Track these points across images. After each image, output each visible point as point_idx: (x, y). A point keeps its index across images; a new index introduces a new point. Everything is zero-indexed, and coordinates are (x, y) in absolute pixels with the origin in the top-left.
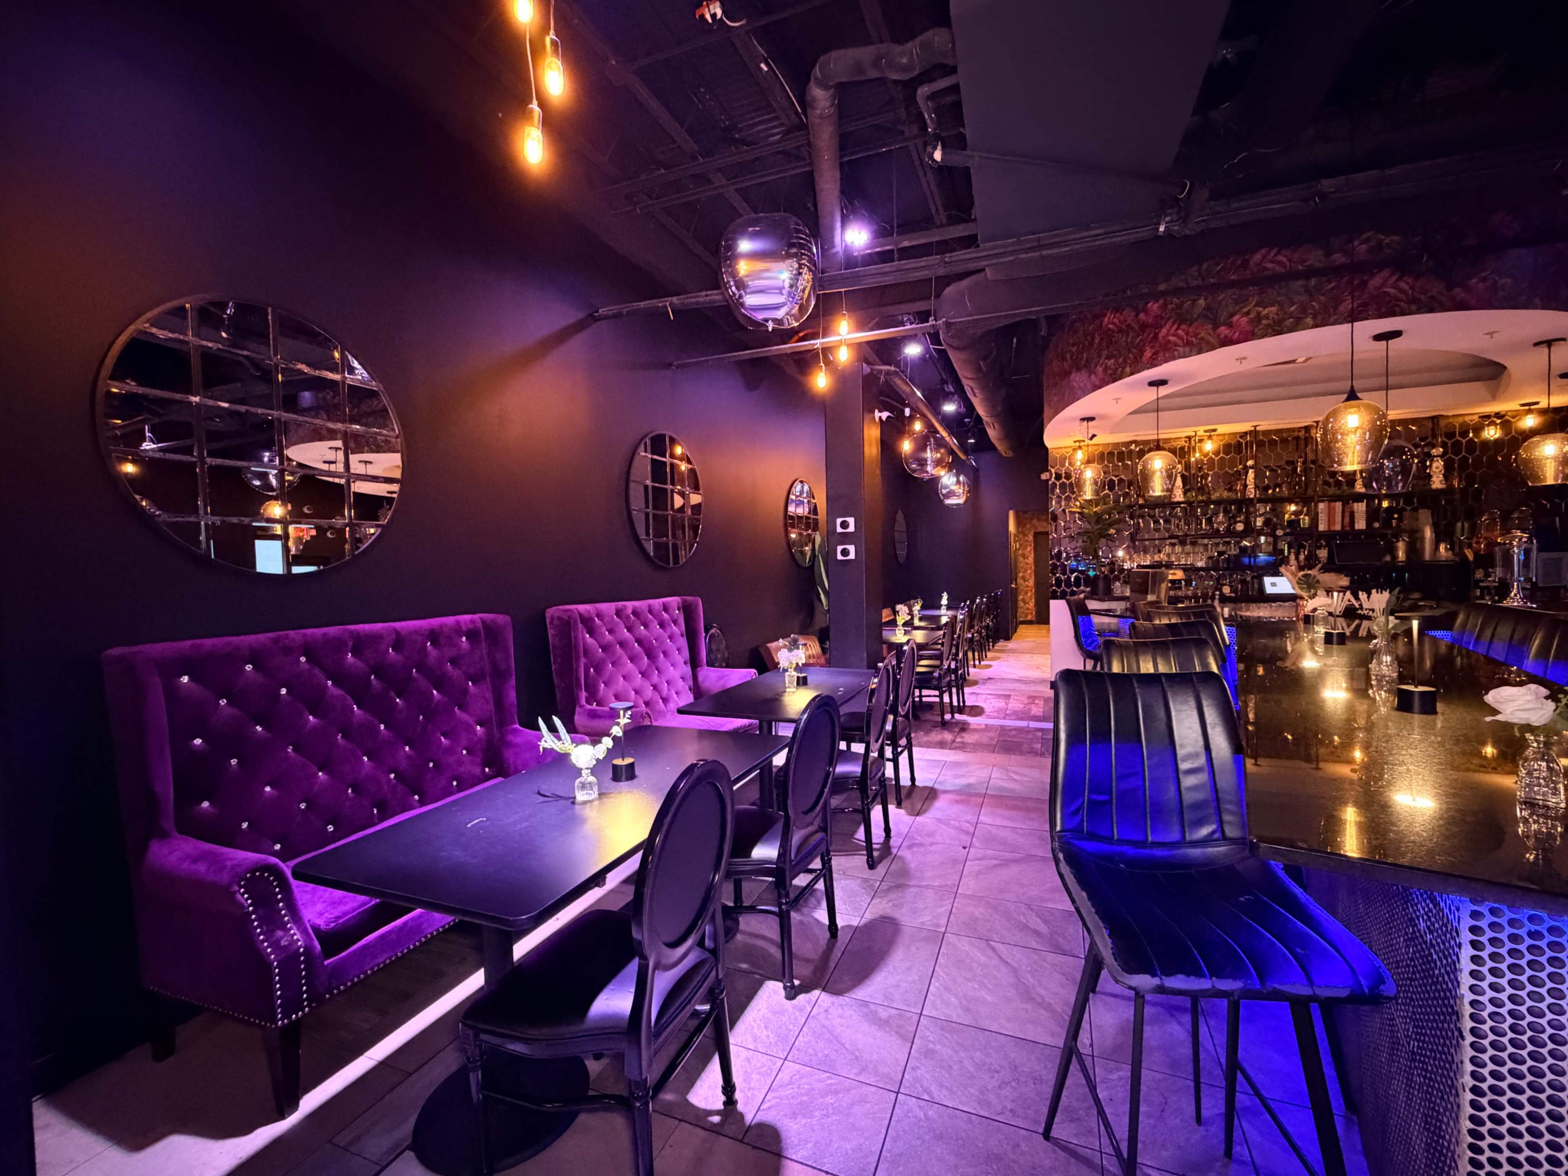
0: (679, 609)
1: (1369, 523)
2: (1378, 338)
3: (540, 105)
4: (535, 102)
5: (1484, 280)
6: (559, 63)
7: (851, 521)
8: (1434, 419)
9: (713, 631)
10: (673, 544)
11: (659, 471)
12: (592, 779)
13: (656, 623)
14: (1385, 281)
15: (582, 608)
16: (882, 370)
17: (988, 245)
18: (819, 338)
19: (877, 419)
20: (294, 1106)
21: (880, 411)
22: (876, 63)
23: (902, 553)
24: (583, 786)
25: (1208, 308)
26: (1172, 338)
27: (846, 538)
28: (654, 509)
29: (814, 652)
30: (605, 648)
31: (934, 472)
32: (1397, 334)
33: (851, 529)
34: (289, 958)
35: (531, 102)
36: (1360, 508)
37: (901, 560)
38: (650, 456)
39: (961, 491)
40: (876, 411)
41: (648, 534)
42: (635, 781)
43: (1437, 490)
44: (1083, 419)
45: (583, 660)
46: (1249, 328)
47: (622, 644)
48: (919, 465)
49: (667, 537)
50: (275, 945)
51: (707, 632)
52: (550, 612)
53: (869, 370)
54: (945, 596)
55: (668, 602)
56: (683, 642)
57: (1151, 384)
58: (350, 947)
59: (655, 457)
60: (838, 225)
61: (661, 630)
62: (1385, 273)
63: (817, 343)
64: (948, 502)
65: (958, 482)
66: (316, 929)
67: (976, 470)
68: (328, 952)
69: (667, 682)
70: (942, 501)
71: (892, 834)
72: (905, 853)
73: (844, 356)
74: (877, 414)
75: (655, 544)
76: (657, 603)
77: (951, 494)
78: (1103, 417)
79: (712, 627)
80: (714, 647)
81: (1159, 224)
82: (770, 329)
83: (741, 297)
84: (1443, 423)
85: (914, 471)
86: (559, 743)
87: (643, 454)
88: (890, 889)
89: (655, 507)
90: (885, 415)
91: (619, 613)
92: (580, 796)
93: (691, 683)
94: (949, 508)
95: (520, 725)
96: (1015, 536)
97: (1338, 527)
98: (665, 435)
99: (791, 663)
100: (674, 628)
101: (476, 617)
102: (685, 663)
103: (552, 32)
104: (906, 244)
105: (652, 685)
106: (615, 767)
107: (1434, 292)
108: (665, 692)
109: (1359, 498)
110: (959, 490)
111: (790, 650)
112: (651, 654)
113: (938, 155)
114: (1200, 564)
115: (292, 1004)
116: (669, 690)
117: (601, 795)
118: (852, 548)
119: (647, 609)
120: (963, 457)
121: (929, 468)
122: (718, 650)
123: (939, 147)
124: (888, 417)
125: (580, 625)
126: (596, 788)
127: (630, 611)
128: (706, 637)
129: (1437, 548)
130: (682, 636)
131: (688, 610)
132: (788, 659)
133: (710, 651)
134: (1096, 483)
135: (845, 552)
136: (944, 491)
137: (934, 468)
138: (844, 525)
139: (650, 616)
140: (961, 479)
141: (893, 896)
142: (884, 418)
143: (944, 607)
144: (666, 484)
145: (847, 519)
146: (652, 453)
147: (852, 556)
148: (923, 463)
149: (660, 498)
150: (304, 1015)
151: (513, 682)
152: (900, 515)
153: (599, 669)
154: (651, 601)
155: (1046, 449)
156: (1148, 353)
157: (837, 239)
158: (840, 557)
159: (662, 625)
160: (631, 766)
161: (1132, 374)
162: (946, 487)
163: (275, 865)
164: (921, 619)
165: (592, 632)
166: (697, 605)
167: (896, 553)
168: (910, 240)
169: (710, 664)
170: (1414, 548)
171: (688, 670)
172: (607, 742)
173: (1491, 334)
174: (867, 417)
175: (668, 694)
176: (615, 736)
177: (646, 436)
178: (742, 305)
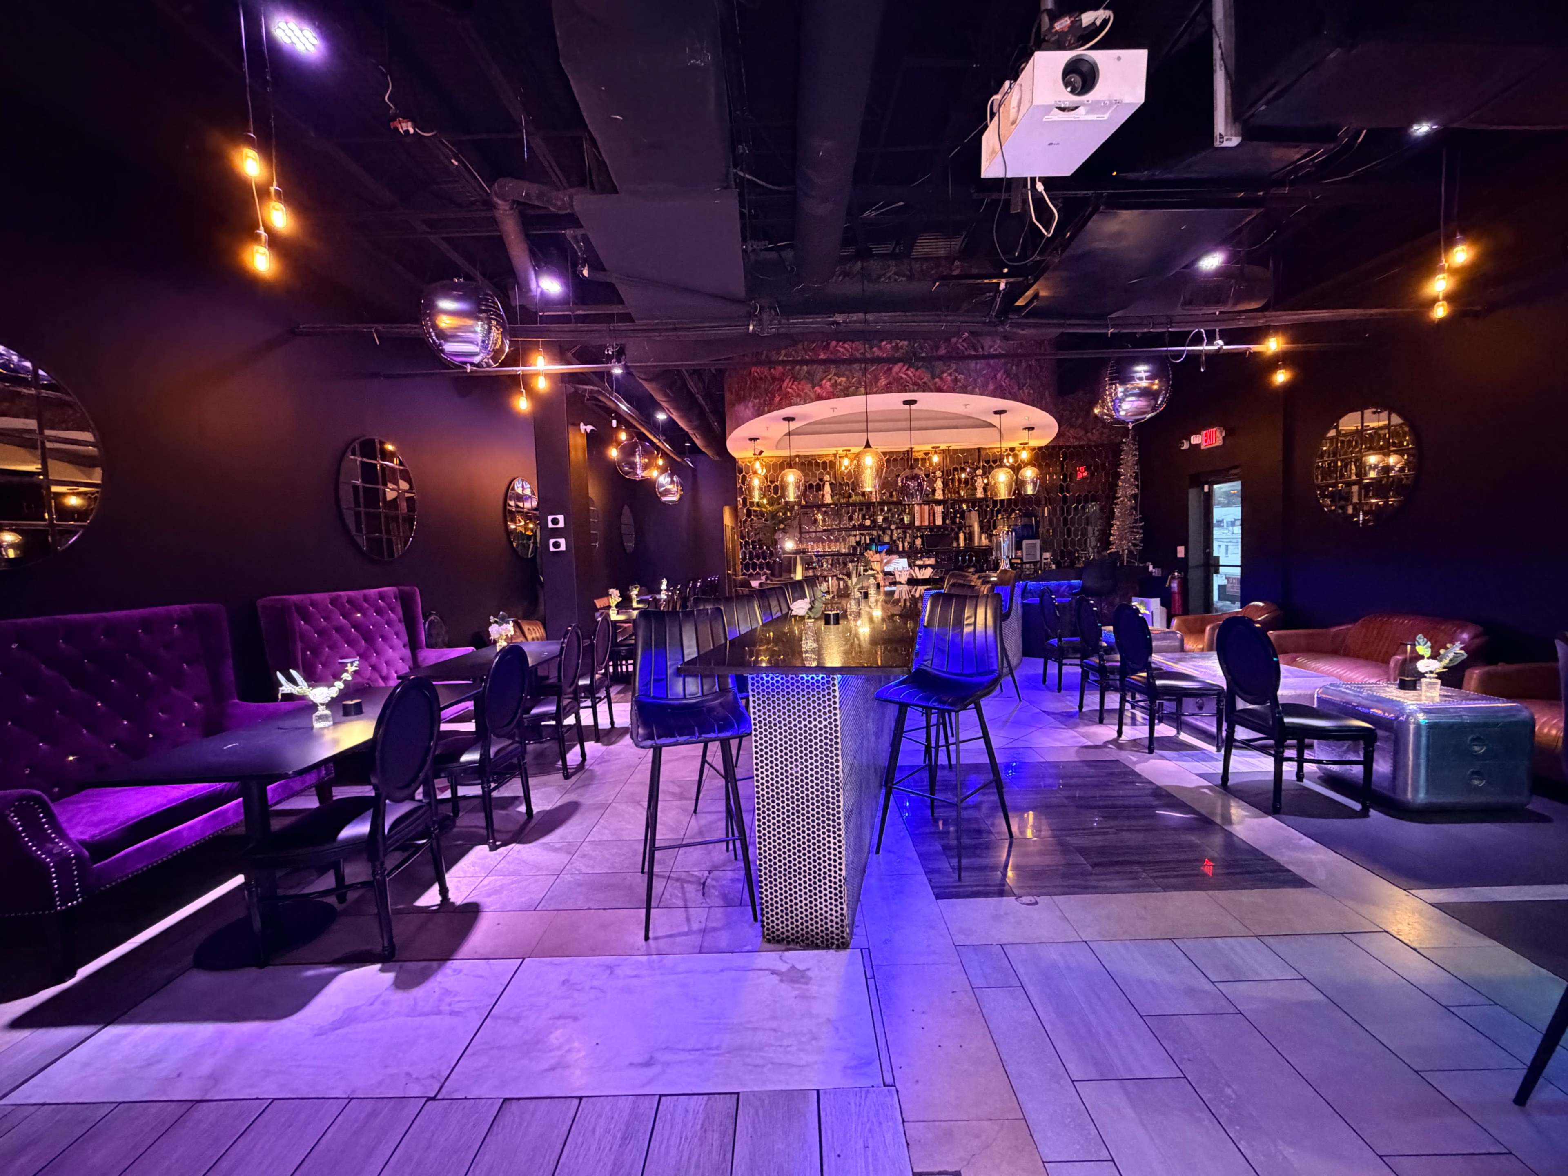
0: (396, 598)
1: (944, 520)
2: (906, 402)
3: (266, 231)
4: (262, 228)
5: (950, 375)
6: (282, 206)
7: (561, 518)
8: (979, 450)
9: (432, 618)
10: (387, 539)
11: (369, 472)
12: (327, 712)
13: (372, 610)
14: (901, 369)
15: (295, 598)
16: (585, 390)
17: (642, 322)
18: (519, 366)
19: (583, 431)
20: (73, 974)
21: (586, 425)
22: (540, 196)
23: (630, 545)
24: (321, 718)
25: (808, 372)
26: (790, 390)
27: (556, 533)
28: (366, 506)
29: (538, 635)
30: (322, 632)
31: (643, 474)
32: (913, 402)
33: (561, 524)
34: (63, 861)
35: (258, 228)
36: (939, 509)
37: (629, 550)
38: (359, 459)
39: (675, 489)
40: (582, 424)
41: (359, 530)
42: (362, 715)
43: (980, 499)
44: (751, 439)
45: (299, 645)
46: (831, 390)
47: (340, 629)
48: (630, 468)
49: (381, 532)
50: (49, 853)
51: (425, 618)
52: (260, 603)
53: (573, 390)
54: (665, 582)
55: (384, 592)
56: (401, 627)
57: (785, 419)
58: (114, 854)
59: (365, 460)
60: (532, 273)
61: (378, 617)
62: (900, 364)
63: (520, 370)
64: (664, 499)
65: (672, 482)
66: (83, 843)
67: (694, 470)
68: (96, 858)
69: (386, 663)
70: (659, 499)
71: (587, 757)
72: (596, 768)
73: (542, 385)
74: (582, 427)
75: (368, 539)
76: (373, 592)
77: (667, 492)
78: (765, 438)
79: (431, 614)
80: (434, 632)
81: (749, 325)
82: (469, 371)
83: (440, 345)
84: (983, 453)
85: (627, 473)
86: (297, 688)
87: (352, 457)
88: (578, 788)
89: (367, 505)
90: (589, 428)
91: (333, 602)
92: (317, 725)
93: (411, 663)
94: (665, 504)
95: (240, 700)
96: (733, 528)
97: (926, 523)
98: (374, 440)
99: (501, 635)
100: (392, 615)
101: (187, 606)
102: (404, 646)
103: (275, 183)
104: (579, 312)
105: (371, 666)
106: (345, 706)
107: (925, 380)
108: (385, 671)
109: (939, 503)
110: (673, 488)
111: (500, 625)
112: (369, 638)
113: (585, 273)
114: (843, 551)
115: (67, 894)
116: (388, 669)
117: (335, 724)
118: (562, 541)
119: (362, 599)
120: (679, 460)
121: (639, 472)
122: (438, 634)
123: (586, 268)
124: (592, 430)
125: (296, 614)
126: (331, 719)
127: (345, 600)
128: (425, 624)
129: (980, 538)
130: (400, 621)
131: (406, 601)
132: (497, 631)
133: (429, 636)
134: (761, 489)
135: (557, 545)
136: (662, 489)
137: (643, 471)
138: (555, 521)
139: (366, 605)
140: (675, 479)
141: (579, 791)
142: (588, 431)
143: (663, 592)
144: (378, 484)
145: (558, 516)
146: (363, 456)
147: (563, 548)
148: (633, 466)
149: (373, 496)
150: (78, 903)
151: (230, 662)
152: (626, 510)
153: (316, 652)
154: (366, 591)
155: (734, 459)
156: (777, 399)
157: (533, 285)
158: (552, 549)
159: (379, 611)
160: (359, 705)
161: (769, 412)
162: (663, 486)
163: (39, 796)
164: (639, 602)
165: (307, 618)
166: (414, 594)
167: (623, 544)
168: (583, 310)
169: (430, 646)
170: (970, 537)
171: (407, 652)
172: (339, 685)
173: (966, 405)
174: (571, 429)
175: (388, 674)
176: (345, 680)
177: (354, 440)
178: (443, 351)
